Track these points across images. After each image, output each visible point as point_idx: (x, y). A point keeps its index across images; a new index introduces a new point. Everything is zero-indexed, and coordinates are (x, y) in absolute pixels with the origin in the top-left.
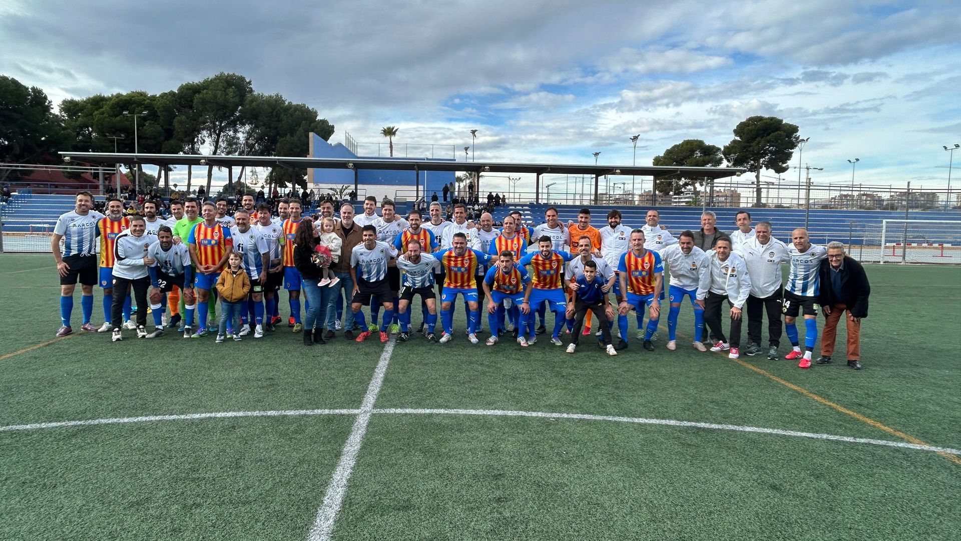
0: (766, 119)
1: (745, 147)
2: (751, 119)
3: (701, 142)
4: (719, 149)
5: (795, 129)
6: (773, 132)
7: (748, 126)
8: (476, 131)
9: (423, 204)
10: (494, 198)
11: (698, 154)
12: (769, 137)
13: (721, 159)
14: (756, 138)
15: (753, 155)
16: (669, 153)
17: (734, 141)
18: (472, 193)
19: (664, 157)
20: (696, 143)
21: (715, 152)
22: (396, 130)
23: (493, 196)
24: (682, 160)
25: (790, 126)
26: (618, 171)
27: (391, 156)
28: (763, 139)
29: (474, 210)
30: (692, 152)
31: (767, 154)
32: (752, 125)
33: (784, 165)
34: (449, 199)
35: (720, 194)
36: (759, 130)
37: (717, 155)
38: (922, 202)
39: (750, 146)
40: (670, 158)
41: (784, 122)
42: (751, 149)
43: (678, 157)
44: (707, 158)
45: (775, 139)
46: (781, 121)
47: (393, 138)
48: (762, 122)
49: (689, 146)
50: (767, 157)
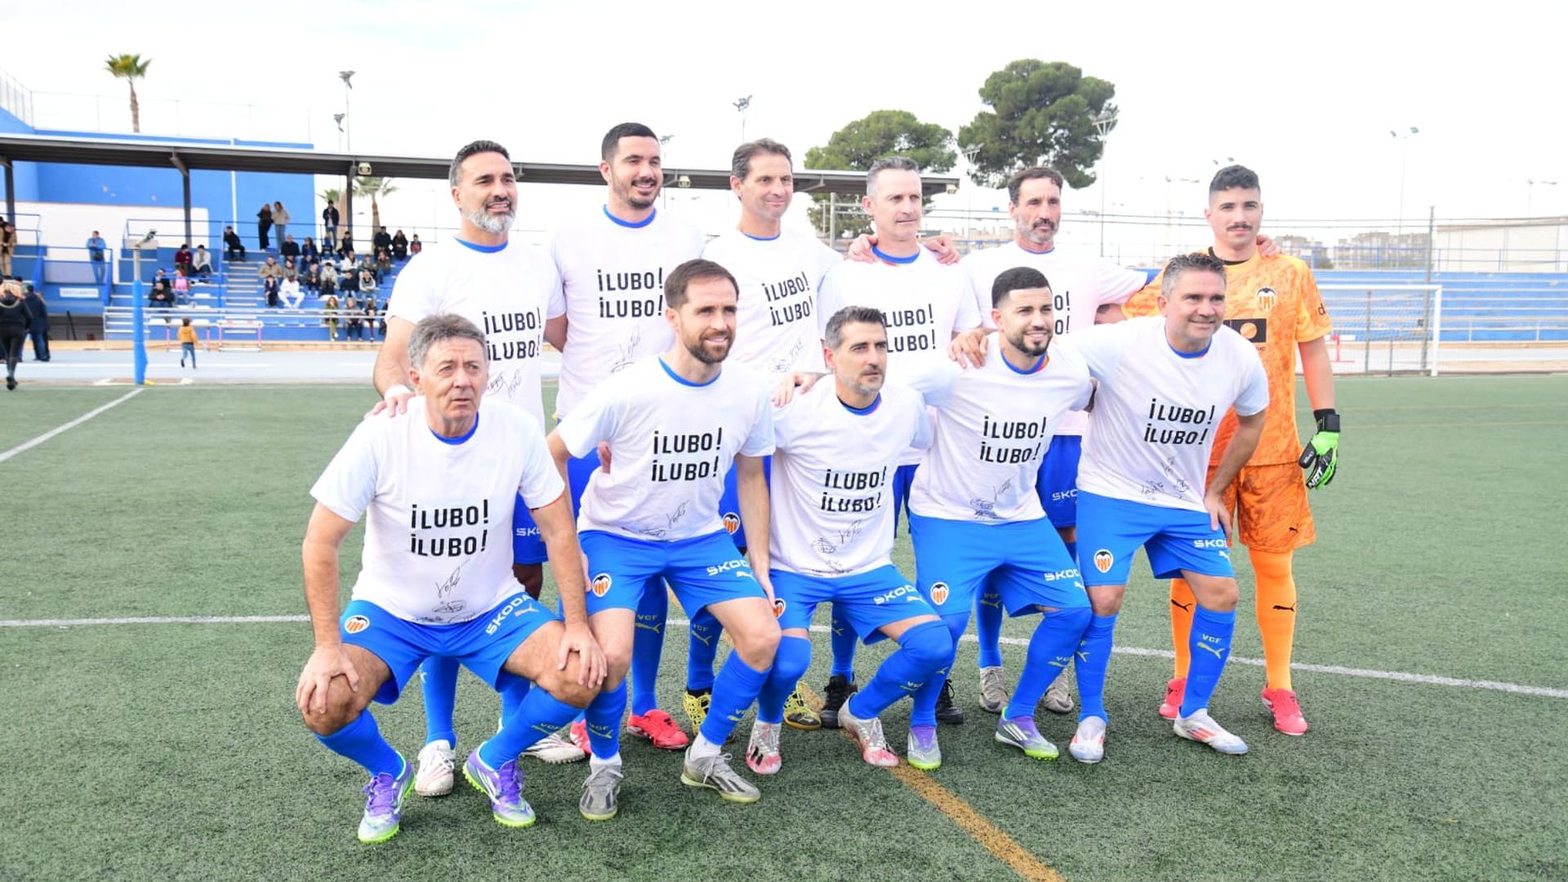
0: (1047, 66)
1: (1003, 131)
2: (1014, 66)
3: (909, 117)
4: (948, 133)
5: (1108, 91)
6: (1063, 95)
7: (1009, 81)
8: (352, 73)
9: (202, 255)
10: (394, 243)
11: (903, 142)
12: (1052, 108)
13: (953, 156)
14: (1026, 109)
15: (1022, 146)
16: (840, 139)
17: (982, 116)
18: (333, 230)
19: (829, 151)
20: (896, 119)
21: (940, 140)
22: (146, 64)
23: (388, 236)
24: (867, 157)
25: (1099, 83)
26: (685, 179)
27: (137, 130)
28: (1040, 114)
29: (338, 270)
30: (889, 138)
31: (1051, 146)
32: (1017, 79)
33: (1088, 172)
34: (273, 243)
35: (985, 238)
36: (1029, 92)
37: (944, 146)
38: (1403, 253)
39: (1015, 128)
40: (842, 152)
41: (1084, 75)
42: (1016, 133)
43: (858, 149)
44: (922, 153)
45: (1066, 112)
46: (1079, 72)
47: (137, 80)
48: (1038, 73)
49: (882, 125)
50: (1052, 153)
